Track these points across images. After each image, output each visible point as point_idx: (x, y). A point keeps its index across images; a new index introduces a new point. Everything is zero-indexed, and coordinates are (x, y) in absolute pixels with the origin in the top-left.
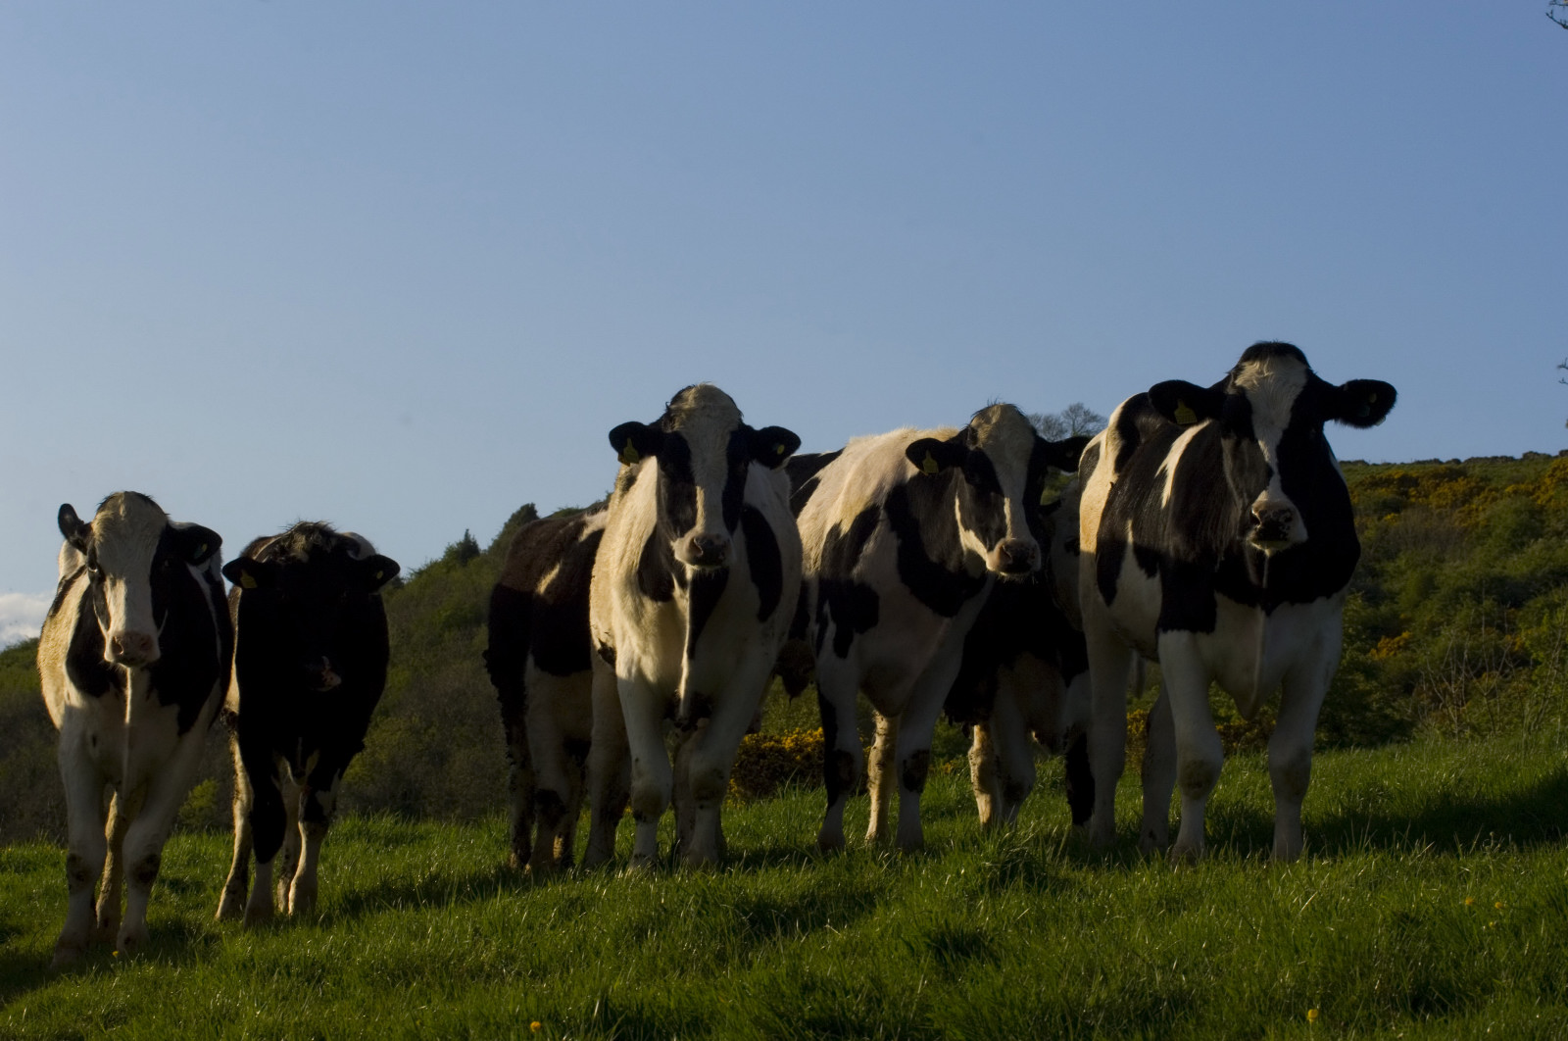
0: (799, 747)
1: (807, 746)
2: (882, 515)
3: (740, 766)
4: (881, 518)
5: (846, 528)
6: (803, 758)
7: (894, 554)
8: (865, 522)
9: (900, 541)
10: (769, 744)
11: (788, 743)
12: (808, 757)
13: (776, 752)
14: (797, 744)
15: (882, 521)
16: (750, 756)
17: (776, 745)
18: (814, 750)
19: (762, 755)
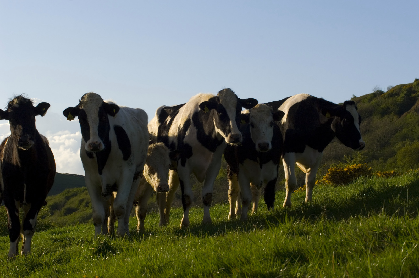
0: (349, 170)
1: (351, 170)
2: (192, 122)
3: (331, 177)
4: (191, 123)
5: (182, 126)
6: (349, 173)
7: (196, 134)
8: (187, 124)
9: (197, 130)
10: (340, 170)
11: (346, 169)
12: (351, 173)
13: (341, 172)
14: (348, 169)
15: (192, 124)
16: (334, 174)
17: (341, 170)
18: (353, 171)
19: (338, 173)
